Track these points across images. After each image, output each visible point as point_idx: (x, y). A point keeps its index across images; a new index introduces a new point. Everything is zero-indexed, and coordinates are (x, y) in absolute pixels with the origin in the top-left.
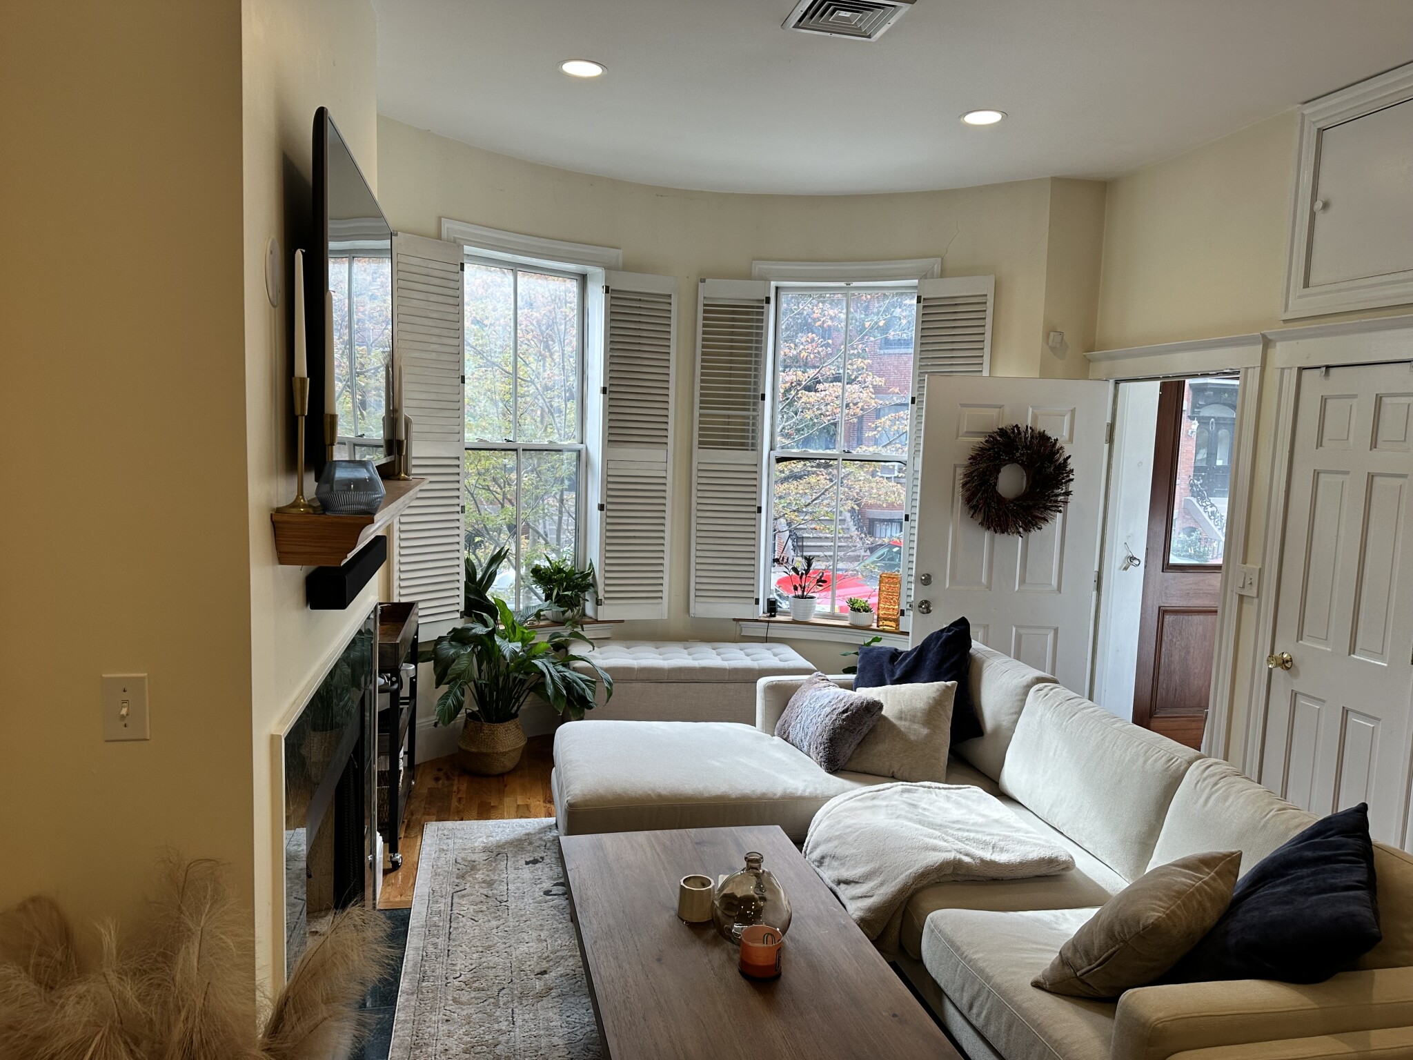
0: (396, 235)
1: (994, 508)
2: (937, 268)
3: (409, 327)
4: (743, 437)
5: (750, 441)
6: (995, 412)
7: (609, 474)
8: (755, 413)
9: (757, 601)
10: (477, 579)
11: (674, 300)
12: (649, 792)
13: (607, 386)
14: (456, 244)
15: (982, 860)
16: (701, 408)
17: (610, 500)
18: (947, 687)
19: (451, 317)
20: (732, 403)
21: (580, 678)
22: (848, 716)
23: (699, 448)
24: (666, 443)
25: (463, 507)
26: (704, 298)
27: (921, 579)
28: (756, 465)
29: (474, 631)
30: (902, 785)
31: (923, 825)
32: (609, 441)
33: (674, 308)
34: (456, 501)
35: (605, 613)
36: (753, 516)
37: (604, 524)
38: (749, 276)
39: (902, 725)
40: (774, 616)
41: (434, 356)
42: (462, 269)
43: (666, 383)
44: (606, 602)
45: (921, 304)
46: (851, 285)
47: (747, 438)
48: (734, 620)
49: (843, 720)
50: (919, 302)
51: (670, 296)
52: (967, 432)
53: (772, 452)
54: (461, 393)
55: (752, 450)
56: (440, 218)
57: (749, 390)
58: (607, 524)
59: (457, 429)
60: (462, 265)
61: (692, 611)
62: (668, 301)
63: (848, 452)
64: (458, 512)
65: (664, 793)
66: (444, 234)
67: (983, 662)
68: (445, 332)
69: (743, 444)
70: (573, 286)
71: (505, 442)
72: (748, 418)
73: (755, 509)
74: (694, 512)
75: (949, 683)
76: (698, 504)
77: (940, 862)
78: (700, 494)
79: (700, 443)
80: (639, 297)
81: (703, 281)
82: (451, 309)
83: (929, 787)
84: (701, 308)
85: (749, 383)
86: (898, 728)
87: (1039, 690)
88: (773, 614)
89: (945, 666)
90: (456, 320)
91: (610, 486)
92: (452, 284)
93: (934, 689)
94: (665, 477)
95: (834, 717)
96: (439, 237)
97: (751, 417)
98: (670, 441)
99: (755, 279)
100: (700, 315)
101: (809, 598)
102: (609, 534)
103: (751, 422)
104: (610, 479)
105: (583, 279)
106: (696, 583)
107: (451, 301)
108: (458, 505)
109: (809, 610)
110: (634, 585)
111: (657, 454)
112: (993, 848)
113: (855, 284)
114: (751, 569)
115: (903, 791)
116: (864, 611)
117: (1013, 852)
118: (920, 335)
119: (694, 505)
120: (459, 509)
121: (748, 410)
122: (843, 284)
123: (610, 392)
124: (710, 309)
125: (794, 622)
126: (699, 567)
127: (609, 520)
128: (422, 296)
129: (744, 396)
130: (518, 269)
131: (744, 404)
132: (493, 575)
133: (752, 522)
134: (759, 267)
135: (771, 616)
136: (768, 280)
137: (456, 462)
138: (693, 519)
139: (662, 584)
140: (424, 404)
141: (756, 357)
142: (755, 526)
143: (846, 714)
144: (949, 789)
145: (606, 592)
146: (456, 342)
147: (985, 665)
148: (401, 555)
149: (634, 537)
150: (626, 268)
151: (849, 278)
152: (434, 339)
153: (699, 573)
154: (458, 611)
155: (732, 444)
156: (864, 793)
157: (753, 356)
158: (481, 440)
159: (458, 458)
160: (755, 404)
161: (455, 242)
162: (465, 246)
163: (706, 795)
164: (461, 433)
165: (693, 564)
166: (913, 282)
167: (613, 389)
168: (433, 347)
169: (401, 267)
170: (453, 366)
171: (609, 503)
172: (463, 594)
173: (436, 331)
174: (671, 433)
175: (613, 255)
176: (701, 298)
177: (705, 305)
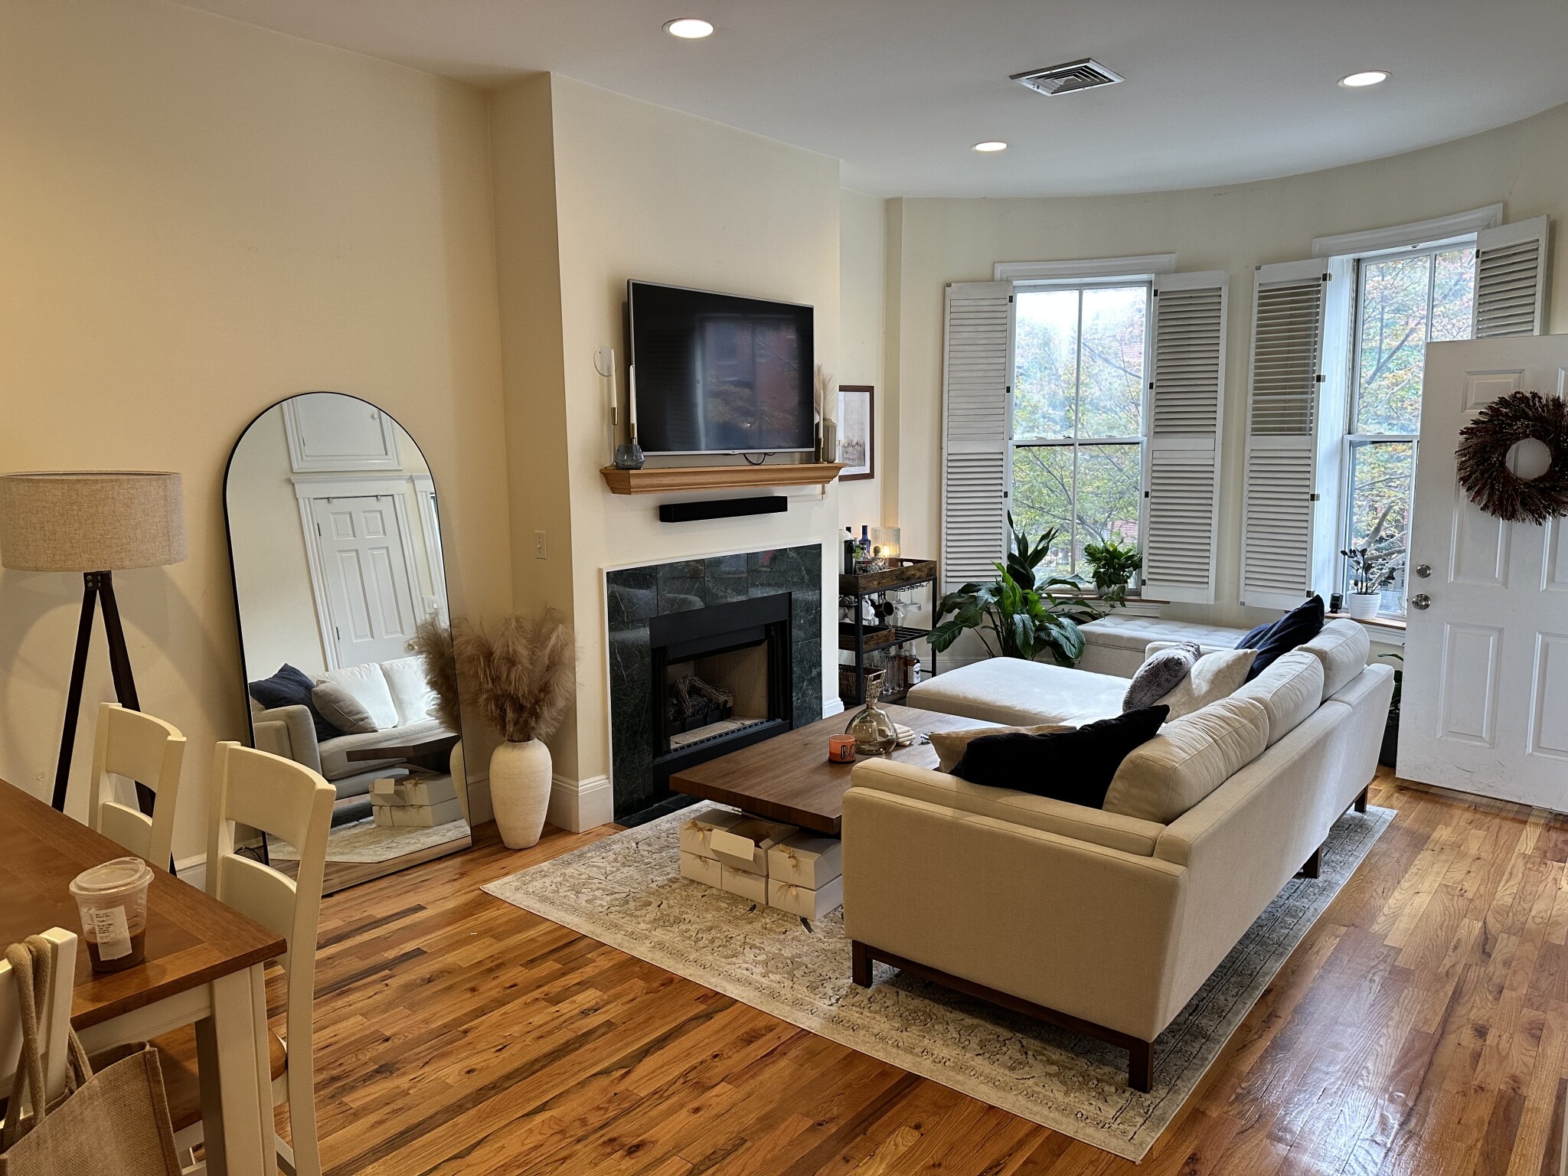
0: (951, 285)
1: (1498, 490)
2: (1500, 217)
3: (959, 355)
4: (1299, 422)
5: (1304, 426)
6: (1511, 379)
7: (1153, 464)
8: (1310, 396)
9: (1308, 594)
10: (1029, 554)
11: (1224, 293)
13: (1155, 381)
14: (1009, 281)
16: (1254, 395)
17: (1154, 487)
19: (1000, 340)
20: (1291, 387)
23: (1252, 435)
24: (1215, 432)
25: (1006, 493)
26: (1260, 285)
28: (1308, 450)
32: (1155, 432)
33: (1224, 300)
34: (999, 488)
35: (1147, 593)
36: (1306, 504)
37: (1149, 510)
38: (1309, 256)
40: (1336, 612)
41: (981, 374)
42: (1014, 300)
43: (1215, 373)
44: (1151, 582)
45: (1480, 260)
46: (1418, 248)
47: (1302, 422)
50: (1477, 257)
51: (1220, 289)
52: (1476, 404)
53: (1348, 436)
54: (1008, 401)
55: (1308, 434)
56: (994, 264)
57: (1307, 372)
58: (1152, 510)
59: (1001, 430)
60: (1014, 296)
61: (1242, 599)
62: (1218, 294)
66: (998, 276)
68: (994, 353)
69: (1300, 429)
71: (1063, 438)
72: (1304, 401)
73: (1309, 497)
74: (1245, 499)
78: (1252, 482)
79: (1253, 430)
80: (1187, 295)
81: (1258, 268)
82: (999, 335)
84: (1256, 296)
85: (1305, 365)
88: (1334, 609)
91: (1155, 475)
92: (1000, 315)
94: (1212, 465)
96: (993, 280)
97: (1308, 400)
98: (1219, 429)
99: (1316, 258)
100: (1256, 302)
101: (1369, 594)
102: (1153, 519)
103: (1309, 405)
104: (1155, 468)
106: (1247, 571)
107: (998, 327)
110: (1179, 568)
111: (1205, 443)
113: (1421, 246)
114: (1303, 559)
118: (1478, 294)
119: (1246, 493)
120: (1002, 494)
121: (1306, 393)
122: (1409, 248)
123: (1157, 386)
124: (1269, 296)
126: (1248, 555)
127: (1153, 507)
128: (971, 329)
129: (1301, 379)
130: (1084, 288)
131: (1300, 387)
132: (1044, 551)
133: (1306, 511)
134: (1318, 245)
135: (1332, 612)
136: (1325, 255)
137: (1000, 457)
138: (1245, 506)
139: (1208, 570)
140: (971, 412)
142: (1308, 514)
145: (1150, 573)
146: (1003, 359)
149: (1181, 523)
150: (1178, 270)
151: (1415, 240)
152: (982, 361)
153: (1250, 561)
155: (1289, 429)
158: (1041, 438)
159: (1003, 453)
160: (1312, 386)
161: (1007, 280)
162: (1015, 281)
164: (1007, 432)
165: (1243, 551)
166: (1474, 236)
167: (1160, 384)
168: (979, 367)
169: (953, 309)
170: (998, 381)
171: (1152, 490)
172: (1005, 563)
173: (985, 354)
174: (1219, 422)
175: (1164, 259)
176: (1256, 285)
177: (1260, 292)
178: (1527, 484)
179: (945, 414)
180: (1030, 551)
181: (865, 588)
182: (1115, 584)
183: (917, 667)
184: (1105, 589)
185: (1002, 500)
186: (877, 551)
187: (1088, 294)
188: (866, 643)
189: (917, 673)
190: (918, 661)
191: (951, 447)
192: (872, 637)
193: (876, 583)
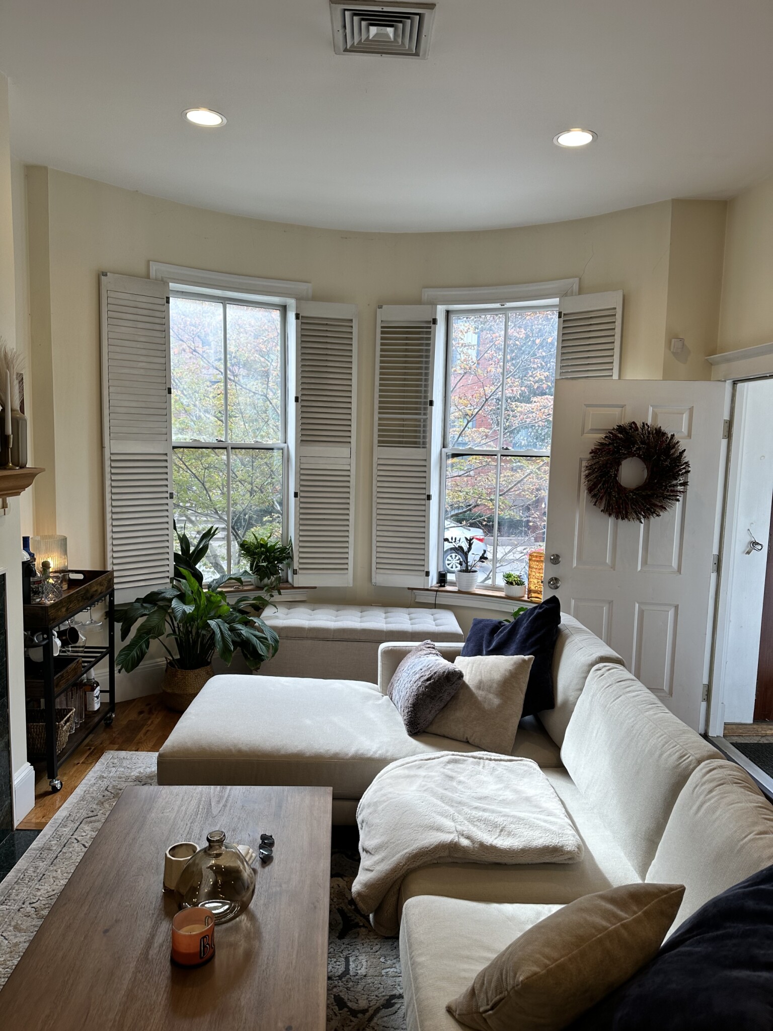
0: (106, 275)
1: (615, 496)
2: (576, 288)
3: (118, 349)
4: (416, 437)
5: (421, 440)
6: (617, 411)
7: (302, 467)
8: (424, 417)
9: (427, 574)
10: (191, 552)
11: (355, 324)
12: (231, 748)
13: (299, 396)
14: (164, 282)
15: (482, 845)
16: (380, 413)
17: (302, 489)
18: (524, 661)
19: (158, 341)
20: (407, 408)
21: (255, 636)
22: (430, 684)
23: (379, 446)
24: (350, 442)
25: (171, 494)
26: (382, 321)
27: (551, 559)
28: (426, 460)
29: (163, 595)
30: (453, 755)
31: (443, 802)
32: (302, 440)
33: (355, 330)
34: (164, 489)
35: (300, 580)
36: (423, 502)
37: (298, 508)
38: (419, 302)
39: (480, 694)
40: (444, 586)
41: (142, 372)
42: (168, 302)
43: (349, 393)
44: (300, 572)
45: (562, 319)
46: (505, 306)
47: (419, 437)
48: (409, 589)
49: (426, 687)
50: (560, 317)
51: (351, 320)
52: (592, 430)
53: (443, 449)
54: (168, 402)
55: (423, 447)
56: (148, 262)
57: (420, 397)
58: (301, 508)
59: (164, 430)
60: (168, 298)
61: (374, 581)
62: (350, 324)
63: (507, 449)
64: (167, 498)
65: (244, 748)
66: (153, 274)
67: (567, 637)
68: (152, 353)
69: (415, 443)
70: (276, 315)
71: (216, 441)
72: (419, 420)
73: (425, 497)
74: (374, 499)
75: (526, 657)
76: (378, 492)
77: (436, 844)
78: (379, 484)
79: (379, 442)
80: (326, 322)
81: (380, 307)
82: (158, 334)
83: (480, 758)
84: (379, 330)
85: (420, 391)
86: (476, 697)
87: (597, 670)
88: (443, 584)
89: (530, 641)
90: (162, 342)
91: (302, 477)
92: (158, 314)
93: (512, 662)
94: (349, 470)
95: (420, 683)
96: (148, 277)
97: (422, 420)
98: (353, 440)
99: (424, 304)
100: (379, 335)
101: (473, 572)
102: (302, 517)
103: (422, 424)
104: (302, 472)
105: (284, 309)
106: (377, 558)
107: (158, 327)
108: (167, 492)
109: (470, 583)
110: (323, 558)
111: (343, 451)
112: (501, 831)
113: (508, 305)
114: (422, 546)
115: (449, 762)
116: (516, 584)
117: (520, 837)
118: (561, 346)
119: (374, 493)
120: (168, 495)
121: (419, 414)
122: (498, 305)
123: (302, 400)
124: (388, 331)
125: (459, 592)
126: (378, 544)
127: (302, 505)
128: (130, 324)
129: (416, 403)
130: (227, 302)
131: (416, 409)
132: (205, 548)
133: (423, 508)
134: (428, 294)
135: (441, 586)
136: (433, 304)
137: (164, 458)
138: (374, 504)
139: (347, 558)
140: (133, 411)
141: (425, 370)
142: (425, 511)
143: (429, 682)
144: (501, 760)
145: (302, 563)
146: (162, 360)
147: (568, 641)
148: (113, 532)
149: (324, 519)
150: (315, 298)
151: (502, 300)
152: (142, 358)
153: (379, 550)
154: (168, 577)
155: (406, 442)
156: (416, 761)
157: (424, 369)
158: (195, 440)
159: (166, 454)
160: (425, 409)
161: (162, 280)
162: (170, 284)
163: (283, 752)
164: (168, 434)
165: (374, 542)
166: (556, 301)
167: (305, 398)
168: (141, 365)
169: (110, 301)
170: (159, 380)
171: (301, 491)
172: (172, 563)
173: (144, 352)
174: (354, 434)
175: (303, 288)
176: (379, 322)
177: (382, 327)
178: (632, 491)
179: (106, 412)
180: (192, 549)
181: (54, 620)
182: (273, 575)
183: (97, 692)
184: (266, 581)
185: (169, 501)
186: (46, 565)
187: (232, 310)
188: (57, 686)
189: (97, 697)
190: (98, 685)
191: (113, 446)
192: (62, 676)
193: (64, 610)
